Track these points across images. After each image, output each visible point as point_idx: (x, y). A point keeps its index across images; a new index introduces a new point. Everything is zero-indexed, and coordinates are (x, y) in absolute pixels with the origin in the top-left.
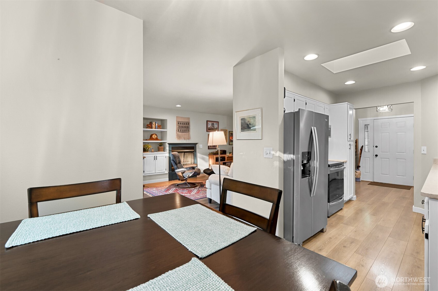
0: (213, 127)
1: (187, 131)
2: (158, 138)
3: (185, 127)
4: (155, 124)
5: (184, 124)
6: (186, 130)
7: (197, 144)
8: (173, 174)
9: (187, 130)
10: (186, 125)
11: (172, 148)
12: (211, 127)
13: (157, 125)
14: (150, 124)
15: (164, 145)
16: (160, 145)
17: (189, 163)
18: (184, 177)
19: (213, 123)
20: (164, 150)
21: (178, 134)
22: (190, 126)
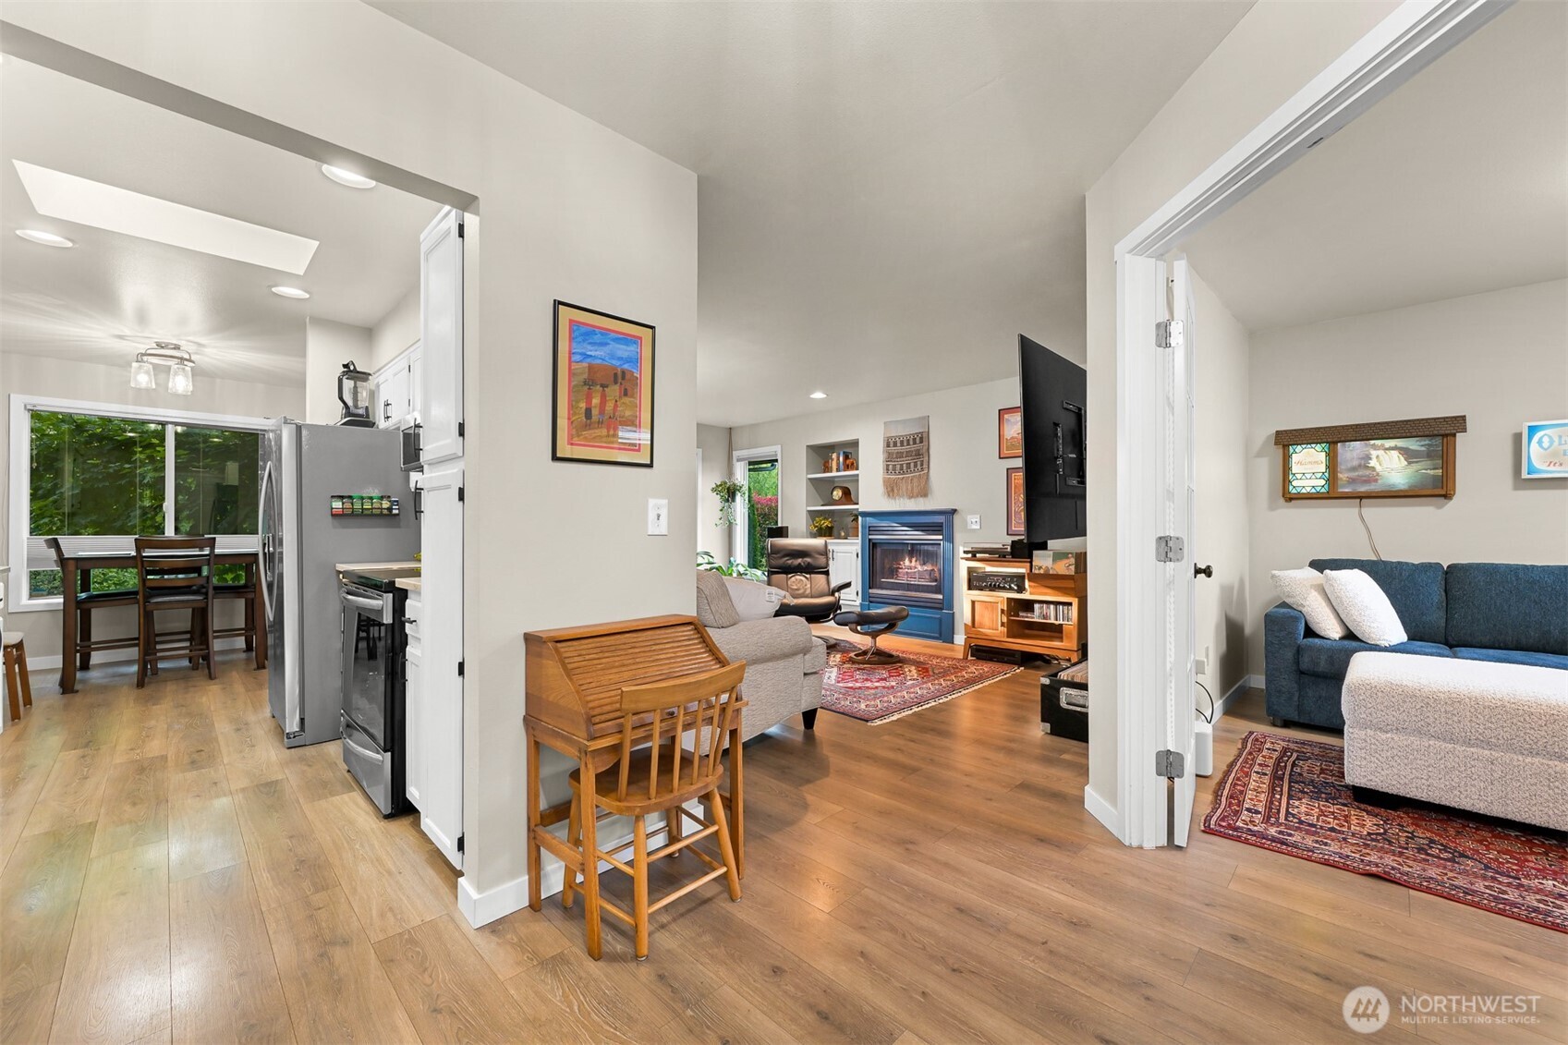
1: (921, 464)
3: (909, 454)
4: (838, 458)
6: (912, 465)
7: (954, 511)
9: (916, 463)
10: (913, 447)
11: (871, 529)
12: (1018, 436)
13: (841, 459)
14: (825, 462)
21: (888, 477)
22: (930, 444)
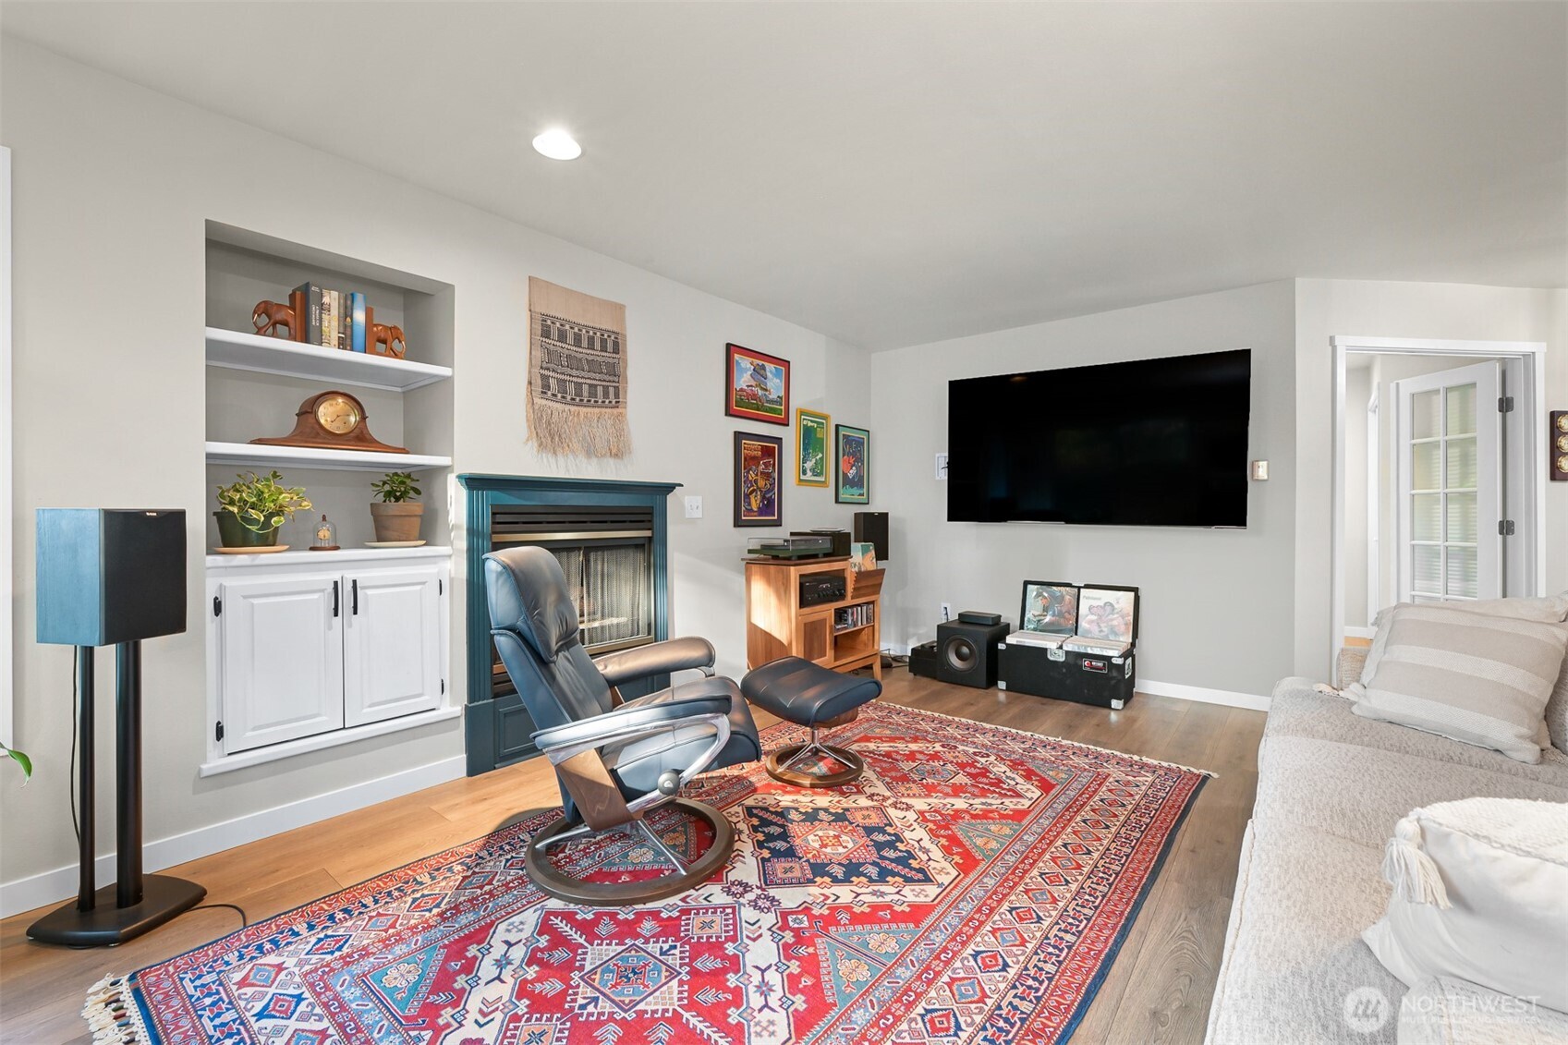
0: (760, 392)
1: (606, 395)
2: (374, 428)
3: (593, 366)
4: (347, 313)
5: (585, 343)
6: (600, 391)
7: (669, 488)
8: (505, 715)
9: (606, 389)
10: (596, 354)
11: (500, 518)
12: (748, 390)
13: (359, 316)
14: (293, 307)
15: (430, 497)
16: (389, 494)
17: (623, 620)
18: (630, 794)
19: (761, 363)
20: (426, 530)
21: (542, 409)
22: (625, 362)
